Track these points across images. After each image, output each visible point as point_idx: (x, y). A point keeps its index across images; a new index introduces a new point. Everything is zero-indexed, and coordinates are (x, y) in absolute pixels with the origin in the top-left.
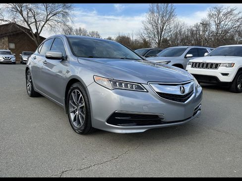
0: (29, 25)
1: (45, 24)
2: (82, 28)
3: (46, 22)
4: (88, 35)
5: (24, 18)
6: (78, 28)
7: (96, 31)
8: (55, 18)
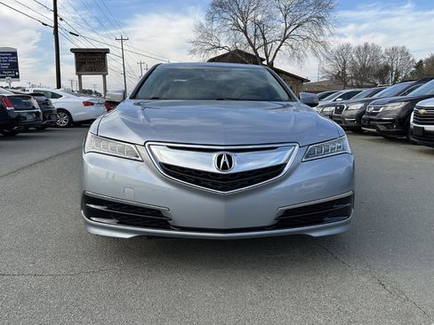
0: (255, 51)
1: (281, 45)
2: (370, 44)
3: (283, 42)
4: (382, 57)
5: (248, 39)
6: (362, 45)
7: (401, 46)
8: (300, 31)
